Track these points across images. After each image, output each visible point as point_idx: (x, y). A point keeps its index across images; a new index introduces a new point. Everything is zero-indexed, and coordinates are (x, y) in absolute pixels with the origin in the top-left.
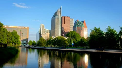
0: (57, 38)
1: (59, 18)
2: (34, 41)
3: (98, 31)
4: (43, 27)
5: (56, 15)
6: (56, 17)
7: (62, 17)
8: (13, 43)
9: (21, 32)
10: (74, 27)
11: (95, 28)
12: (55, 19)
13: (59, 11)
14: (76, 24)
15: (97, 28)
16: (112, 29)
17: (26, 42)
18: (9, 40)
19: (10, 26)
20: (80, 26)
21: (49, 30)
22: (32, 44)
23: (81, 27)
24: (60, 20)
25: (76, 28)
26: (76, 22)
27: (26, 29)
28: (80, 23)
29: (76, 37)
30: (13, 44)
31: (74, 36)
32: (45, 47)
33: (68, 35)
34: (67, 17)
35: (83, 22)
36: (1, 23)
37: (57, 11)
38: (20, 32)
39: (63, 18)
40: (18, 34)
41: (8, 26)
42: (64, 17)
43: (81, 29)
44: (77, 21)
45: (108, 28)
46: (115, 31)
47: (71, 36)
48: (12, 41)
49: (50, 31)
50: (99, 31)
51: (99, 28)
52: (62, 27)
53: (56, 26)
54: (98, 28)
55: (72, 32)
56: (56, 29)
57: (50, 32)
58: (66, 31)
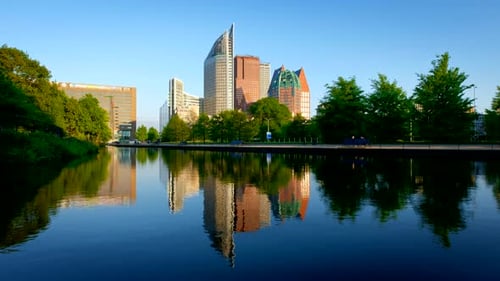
0: (222, 115)
1: (228, 61)
2: (152, 129)
3: (348, 91)
4: (180, 86)
5: (217, 50)
6: (218, 57)
7: (236, 59)
8: (86, 133)
9: (112, 103)
10: (273, 89)
11: (340, 79)
12: (214, 63)
13: (227, 37)
14: (278, 80)
15: (347, 78)
16: (391, 83)
17: (129, 134)
18: (73, 123)
19: (77, 86)
20: (289, 86)
21: (198, 98)
22: (147, 137)
23: (293, 89)
24: (230, 66)
25: (276, 90)
26: (276, 72)
27: (126, 93)
28: (289, 77)
29: (279, 115)
30: (89, 136)
31: (272, 111)
32: (186, 143)
33: (256, 109)
34: (252, 58)
35: (298, 73)
36: (41, 65)
37: (221, 38)
38: (109, 102)
39: (240, 61)
40: (100, 105)
41: (71, 85)
42: (243, 58)
43: (293, 95)
44: (280, 69)
45: (379, 80)
46: (399, 90)
47: (262, 112)
48: (82, 128)
49: (200, 100)
50: (351, 89)
51: (353, 81)
52: (237, 87)
53: (219, 84)
54: (349, 80)
55: (264, 100)
56: (218, 95)
57: (202, 103)
58: (247, 101)
